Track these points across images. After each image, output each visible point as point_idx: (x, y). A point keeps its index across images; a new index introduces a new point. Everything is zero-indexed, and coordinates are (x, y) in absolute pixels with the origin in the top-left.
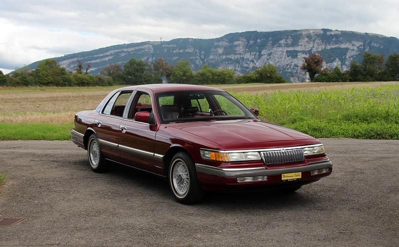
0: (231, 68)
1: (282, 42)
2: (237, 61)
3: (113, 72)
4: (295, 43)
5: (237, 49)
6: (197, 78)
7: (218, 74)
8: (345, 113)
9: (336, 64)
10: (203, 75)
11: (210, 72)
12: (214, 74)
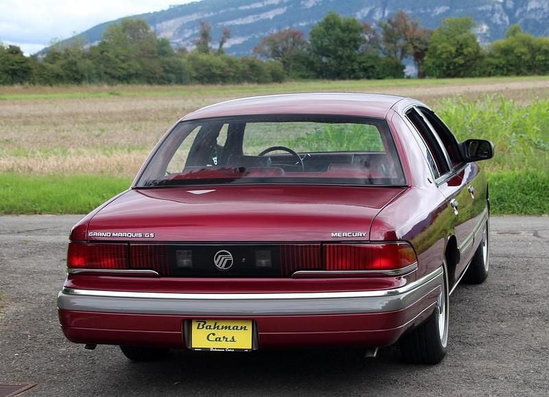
3: (284, 49)
6: (492, 60)
7: (545, 47)
10: (506, 51)
11: (527, 43)
12: (534, 50)
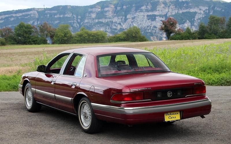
0: (102, 29)
1: (143, 8)
2: (107, 24)
4: (154, 9)
5: (107, 14)
6: (76, 38)
7: (92, 34)
8: (201, 65)
9: (187, 25)
10: (80, 36)
11: (87, 33)
12: (89, 35)
